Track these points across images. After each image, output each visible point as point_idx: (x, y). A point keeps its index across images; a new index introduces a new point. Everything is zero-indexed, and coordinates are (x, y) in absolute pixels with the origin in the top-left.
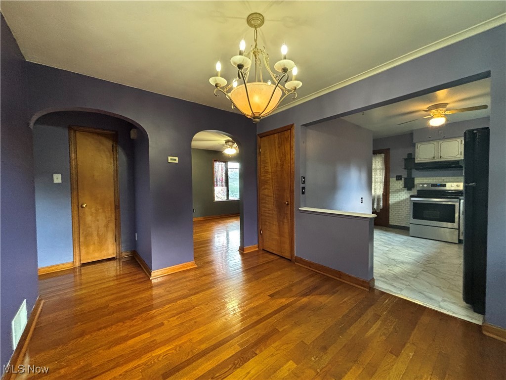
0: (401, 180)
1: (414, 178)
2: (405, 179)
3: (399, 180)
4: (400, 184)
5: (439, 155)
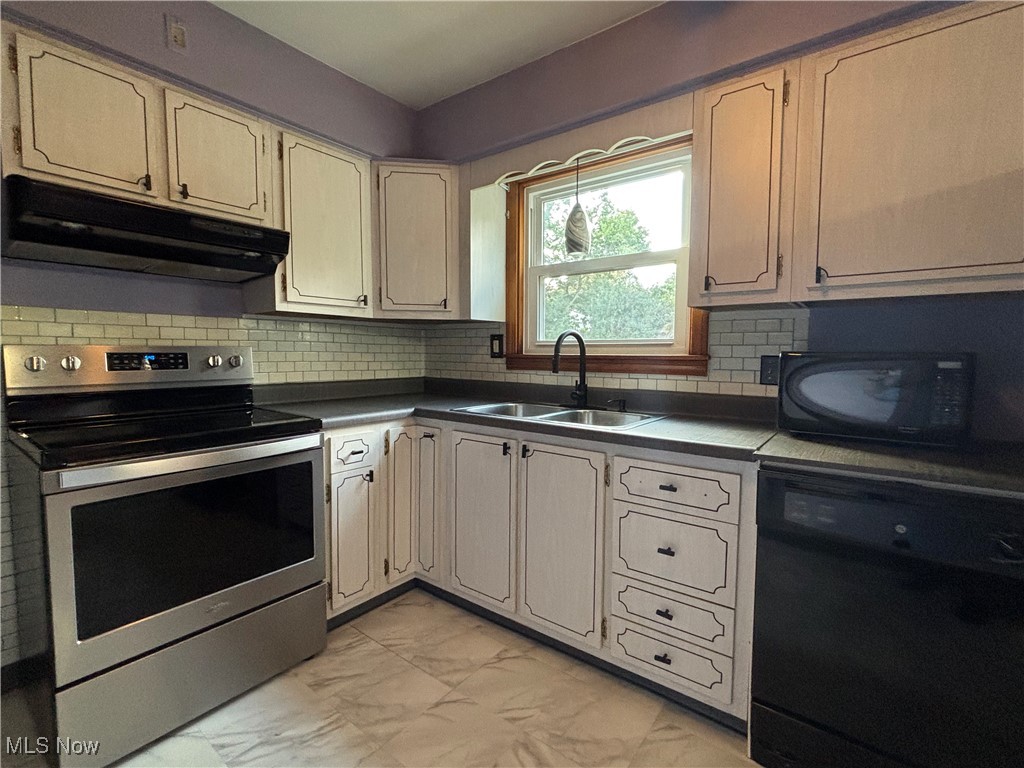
5: (173, 179)
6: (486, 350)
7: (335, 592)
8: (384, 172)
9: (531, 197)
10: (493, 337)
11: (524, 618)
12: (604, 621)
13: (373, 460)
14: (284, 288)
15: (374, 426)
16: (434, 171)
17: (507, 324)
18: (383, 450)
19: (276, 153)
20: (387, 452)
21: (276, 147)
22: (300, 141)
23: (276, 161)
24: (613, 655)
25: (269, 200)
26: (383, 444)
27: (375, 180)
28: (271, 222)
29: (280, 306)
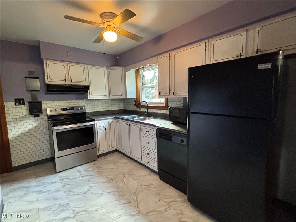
0: (23, 104)
1: (41, 102)
2: (29, 103)
3: (20, 104)
4: (23, 110)
5: (70, 79)
6: (133, 104)
7: (99, 150)
8: (109, 70)
9: (140, 72)
10: (134, 101)
11: (131, 156)
12: (142, 156)
13: (106, 126)
14: (90, 95)
15: (106, 120)
16: (119, 69)
17: (136, 98)
18: (108, 125)
19: (87, 70)
20: (109, 125)
21: (87, 69)
22: (92, 67)
23: (87, 72)
24: (142, 162)
25: (86, 79)
26: (108, 123)
27: (107, 71)
28: (87, 84)
29: (89, 98)
